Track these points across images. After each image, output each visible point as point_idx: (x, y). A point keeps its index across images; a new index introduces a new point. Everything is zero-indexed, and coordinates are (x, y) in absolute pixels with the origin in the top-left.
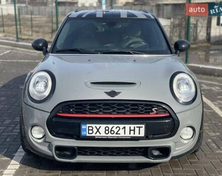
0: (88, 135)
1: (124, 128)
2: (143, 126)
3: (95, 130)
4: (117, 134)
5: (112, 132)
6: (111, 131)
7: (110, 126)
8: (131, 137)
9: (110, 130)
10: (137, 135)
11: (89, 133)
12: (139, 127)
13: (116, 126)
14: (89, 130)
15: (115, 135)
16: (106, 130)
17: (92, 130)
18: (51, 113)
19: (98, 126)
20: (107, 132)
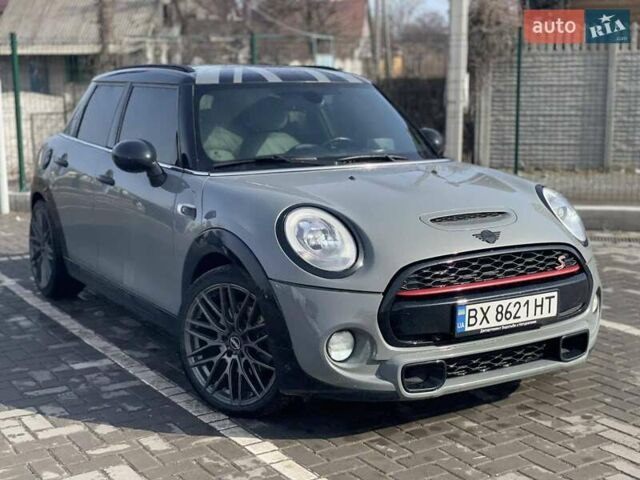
0: (468, 329)
1: (527, 302)
2: (556, 294)
3: (480, 316)
4: (515, 318)
5: (508, 315)
6: (507, 312)
7: (505, 303)
8: (537, 320)
9: (504, 312)
10: (546, 315)
11: (469, 325)
12: (550, 298)
13: (514, 301)
14: (470, 317)
15: (512, 321)
16: (498, 313)
17: (475, 317)
18: (384, 294)
19: (485, 306)
20: (499, 317)
